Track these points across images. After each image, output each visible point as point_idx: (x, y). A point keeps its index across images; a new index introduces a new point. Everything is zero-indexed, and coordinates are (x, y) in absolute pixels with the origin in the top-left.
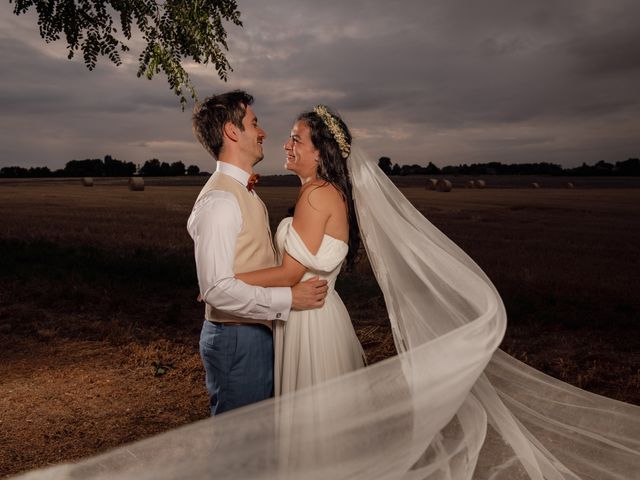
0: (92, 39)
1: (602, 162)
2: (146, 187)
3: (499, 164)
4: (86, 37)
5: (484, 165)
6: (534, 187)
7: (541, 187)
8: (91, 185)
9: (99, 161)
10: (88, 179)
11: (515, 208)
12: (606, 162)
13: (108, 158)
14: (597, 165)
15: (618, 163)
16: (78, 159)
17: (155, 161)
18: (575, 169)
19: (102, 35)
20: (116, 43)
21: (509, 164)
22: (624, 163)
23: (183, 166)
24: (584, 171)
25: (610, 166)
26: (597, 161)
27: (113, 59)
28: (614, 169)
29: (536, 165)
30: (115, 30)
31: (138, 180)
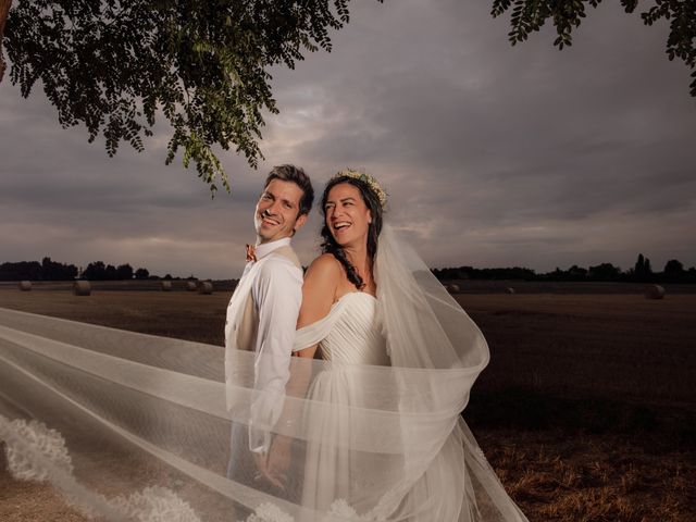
0: (115, 124)
1: (575, 267)
2: (92, 292)
3: (471, 268)
4: (108, 121)
5: (455, 269)
6: (510, 292)
7: (517, 292)
8: (28, 289)
9: (36, 264)
10: (26, 283)
11: (498, 314)
12: (579, 267)
13: (46, 260)
14: (571, 270)
15: (591, 268)
16: (13, 262)
17: (100, 264)
18: (548, 274)
19: (125, 121)
20: (139, 128)
21: (481, 268)
22: (597, 268)
23: (131, 269)
24: (557, 276)
25: (583, 270)
26: (570, 266)
27: (135, 145)
28: (587, 274)
29: (508, 269)
30: (139, 114)
31: (84, 284)
